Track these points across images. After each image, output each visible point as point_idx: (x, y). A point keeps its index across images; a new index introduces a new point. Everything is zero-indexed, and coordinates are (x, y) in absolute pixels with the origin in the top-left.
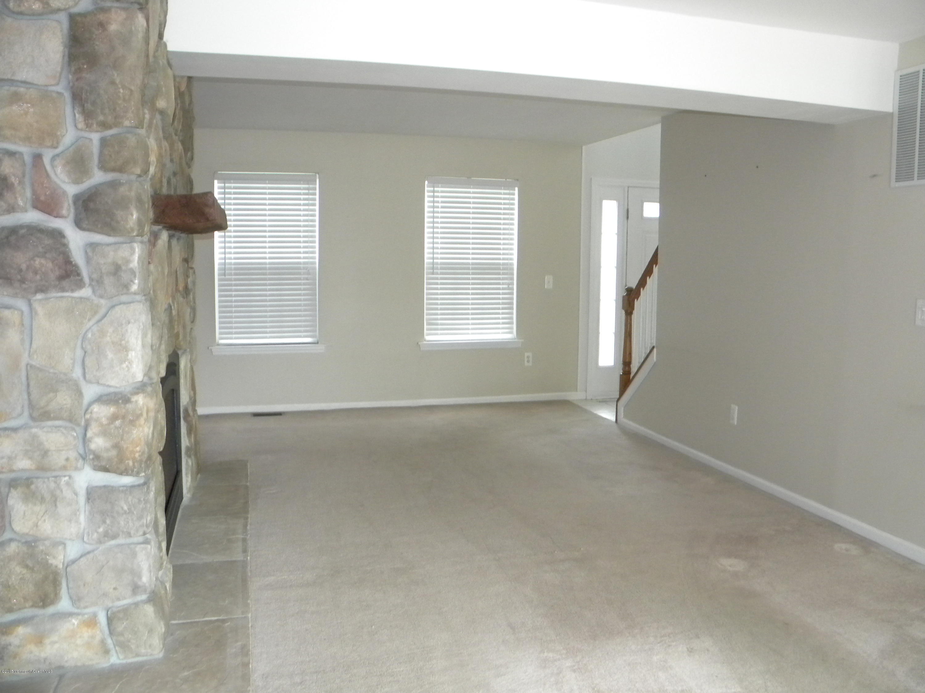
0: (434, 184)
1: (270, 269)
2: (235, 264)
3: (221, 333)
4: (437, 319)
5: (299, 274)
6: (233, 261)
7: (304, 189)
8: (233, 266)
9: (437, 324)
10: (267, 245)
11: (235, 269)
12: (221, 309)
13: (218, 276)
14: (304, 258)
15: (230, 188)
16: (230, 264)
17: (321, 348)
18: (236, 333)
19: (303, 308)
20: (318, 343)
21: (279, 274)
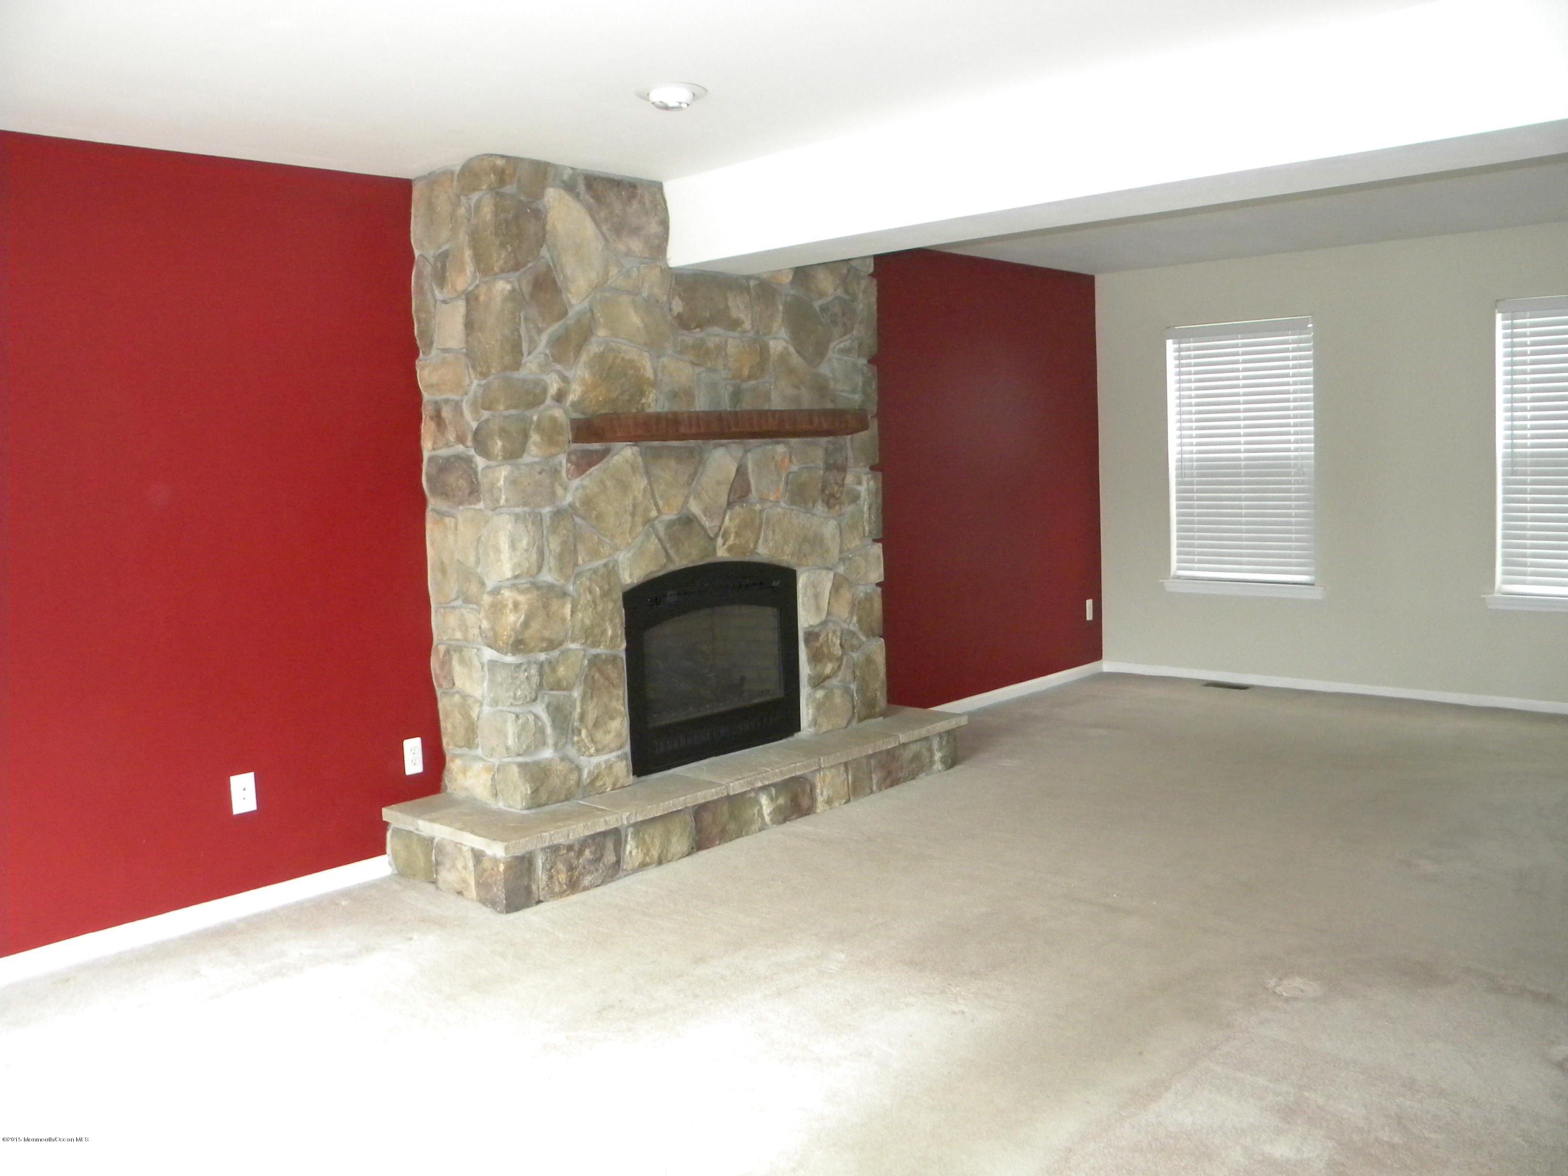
0: (1512, 313)
1: (1247, 467)
2: (1198, 460)
3: (1179, 561)
4: (1524, 556)
5: (1288, 475)
6: (1195, 456)
7: (1293, 342)
8: (1195, 463)
9: (1524, 565)
10: (1242, 431)
11: (1199, 468)
12: (1180, 525)
13: (1176, 477)
14: (1296, 450)
15: (1189, 349)
16: (1191, 460)
17: (1316, 594)
18: (1200, 562)
19: (1294, 528)
20: (1312, 585)
21: (1259, 475)
